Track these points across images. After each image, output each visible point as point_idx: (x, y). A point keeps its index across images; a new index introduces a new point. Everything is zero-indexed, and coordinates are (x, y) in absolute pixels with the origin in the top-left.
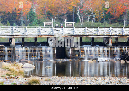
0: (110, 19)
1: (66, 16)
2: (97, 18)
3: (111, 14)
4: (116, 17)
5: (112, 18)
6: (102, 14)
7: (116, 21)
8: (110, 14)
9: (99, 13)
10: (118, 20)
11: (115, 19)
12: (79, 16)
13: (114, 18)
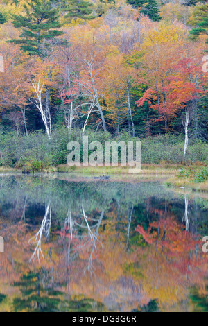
0: (147, 122)
1: (24, 113)
2: (112, 118)
3: (152, 106)
4: (166, 116)
5: (154, 117)
6: (127, 106)
7: (166, 128)
8: (148, 106)
9: (118, 103)
10: (173, 124)
11: (163, 123)
12: (41, 111)
13: (162, 120)
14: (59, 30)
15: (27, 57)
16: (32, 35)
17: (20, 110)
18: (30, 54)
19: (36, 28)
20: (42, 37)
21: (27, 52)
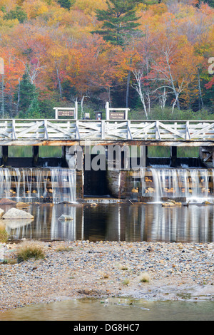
1: (109, 93)
2: (185, 98)
6: (198, 88)
9: (190, 86)
12: (140, 93)
14: (135, 22)
15: (110, 46)
16: (113, 27)
17: (106, 91)
18: (111, 43)
19: (117, 21)
20: (121, 29)
21: (109, 42)
